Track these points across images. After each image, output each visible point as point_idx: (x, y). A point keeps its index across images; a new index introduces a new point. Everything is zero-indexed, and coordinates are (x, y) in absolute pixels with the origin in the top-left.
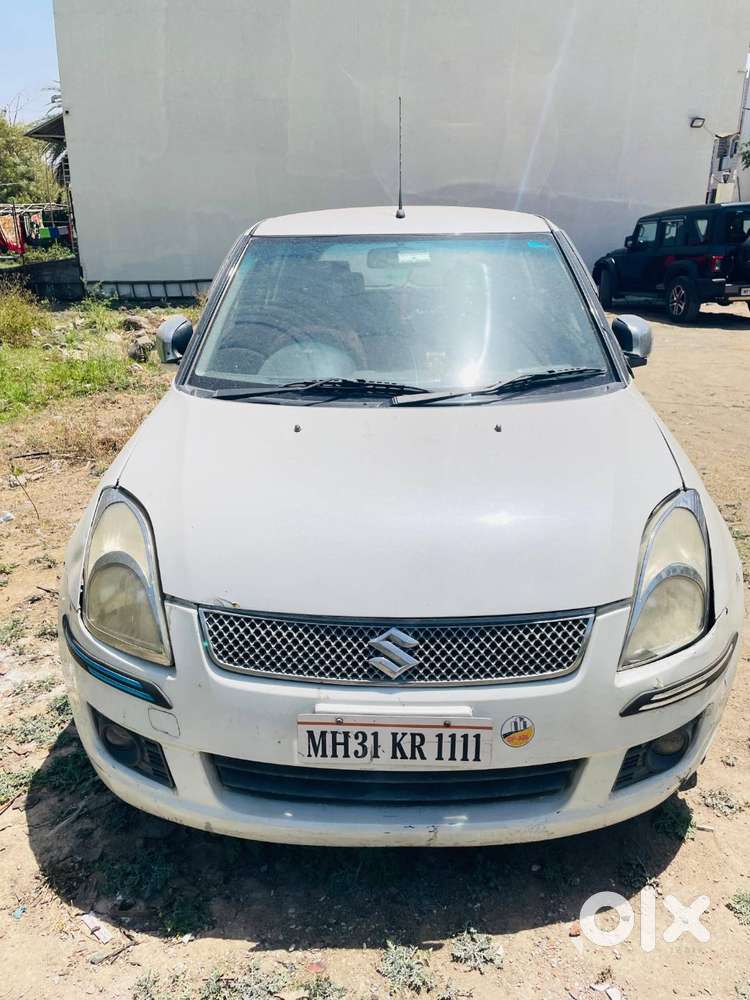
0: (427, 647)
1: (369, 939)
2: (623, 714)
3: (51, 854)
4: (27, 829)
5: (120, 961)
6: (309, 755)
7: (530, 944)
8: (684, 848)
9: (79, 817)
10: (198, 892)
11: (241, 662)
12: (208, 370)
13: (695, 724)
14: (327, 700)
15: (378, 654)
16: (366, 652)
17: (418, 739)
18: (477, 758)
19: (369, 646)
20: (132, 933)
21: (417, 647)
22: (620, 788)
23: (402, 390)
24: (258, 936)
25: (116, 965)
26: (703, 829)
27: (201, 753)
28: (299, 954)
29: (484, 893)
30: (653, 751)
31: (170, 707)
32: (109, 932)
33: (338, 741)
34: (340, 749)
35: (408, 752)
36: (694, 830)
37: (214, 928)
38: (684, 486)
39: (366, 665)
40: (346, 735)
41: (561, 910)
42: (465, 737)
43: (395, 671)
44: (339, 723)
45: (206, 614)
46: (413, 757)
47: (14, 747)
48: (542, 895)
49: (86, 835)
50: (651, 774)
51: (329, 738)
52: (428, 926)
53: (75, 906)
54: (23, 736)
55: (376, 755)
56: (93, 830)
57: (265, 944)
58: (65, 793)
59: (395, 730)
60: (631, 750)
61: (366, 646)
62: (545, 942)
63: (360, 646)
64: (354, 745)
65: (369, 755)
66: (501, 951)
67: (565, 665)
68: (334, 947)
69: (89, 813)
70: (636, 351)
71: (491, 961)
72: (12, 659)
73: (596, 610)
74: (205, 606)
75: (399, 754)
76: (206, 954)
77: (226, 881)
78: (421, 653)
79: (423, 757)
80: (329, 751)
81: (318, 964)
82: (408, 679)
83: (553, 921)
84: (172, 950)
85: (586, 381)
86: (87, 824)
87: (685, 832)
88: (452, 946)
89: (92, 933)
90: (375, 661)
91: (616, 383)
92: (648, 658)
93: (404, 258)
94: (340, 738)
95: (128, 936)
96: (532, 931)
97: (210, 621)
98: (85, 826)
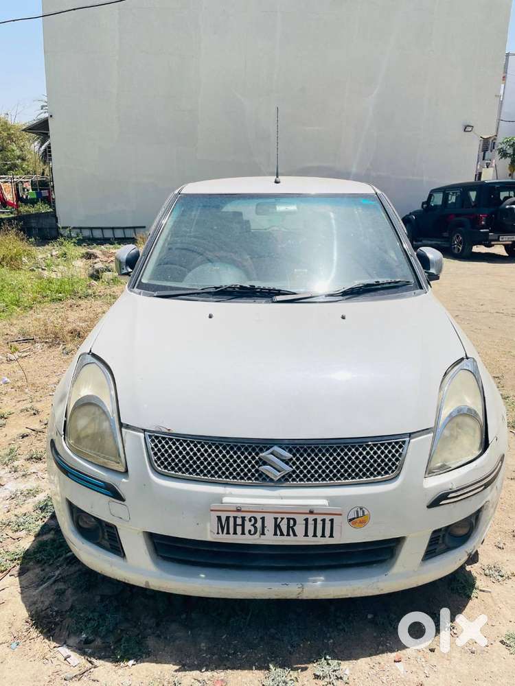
0: (298, 459)
1: (257, 664)
2: (430, 506)
3: (37, 606)
4: (19, 590)
5: (84, 678)
6: (218, 533)
7: (367, 667)
8: (471, 603)
9: (55, 581)
10: (138, 632)
11: (173, 469)
12: (150, 279)
13: (477, 515)
14: (231, 495)
15: (265, 463)
16: (257, 463)
17: (292, 522)
18: (331, 536)
19: (259, 458)
20: (94, 660)
21: (291, 459)
22: (427, 559)
23: (279, 293)
24: (180, 661)
25: (82, 681)
26: (484, 591)
27: (144, 532)
28: (209, 674)
29: (336, 633)
30: (449, 533)
31: (124, 500)
32: (76, 659)
33: (238, 523)
34: (239, 529)
35: (285, 531)
36: (477, 591)
37: (149, 656)
38: (466, 356)
39: (257, 471)
40: (243, 518)
41: (388, 644)
42: (324, 521)
43: (276, 475)
44: (238, 511)
45: (150, 436)
46: (288, 535)
47: (11, 534)
48: (375, 634)
49: (60, 593)
50: (449, 549)
51: (231, 520)
52: (297, 655)
53: (54, 641)
54: (16, 526)
55: (263, 533)
56: (65, 590)
57: (185, 667)
58: (46, 565)
59: (276, 516)
60: (435, 532)
61: (257, 458)
62: (377, 666)
63: (253, 458)
64: (248, 526)
65: (258, 533)
66: (347, 672)
67: (390, 472)
68: (232, 669)
69: (62, 578)
70: (432, 271)
71: (341, 678)
72: (9, 475)
73: (410, 435)
74: (149, 431)
75: (278, 533)
76: (145, 673)
77: (158, 625)
78: (294, 463)
79: (295, 535)
80: (231, 530)
81: (222, 680)
82: (285, 480)
83: (383, 652)
84: (120, 671)
85: (400, 288)
86: (61, 586)
87: (472, 592)
88: (314, 668)
89: (65, 660)
90: (264, 468)
91: (420, 290)
92: (444, 469)
93: (281, 208)
94: (239, 521)
95: (90, 662)
96: (369, 658)
97: (153, 441)
98: (59, 587)
